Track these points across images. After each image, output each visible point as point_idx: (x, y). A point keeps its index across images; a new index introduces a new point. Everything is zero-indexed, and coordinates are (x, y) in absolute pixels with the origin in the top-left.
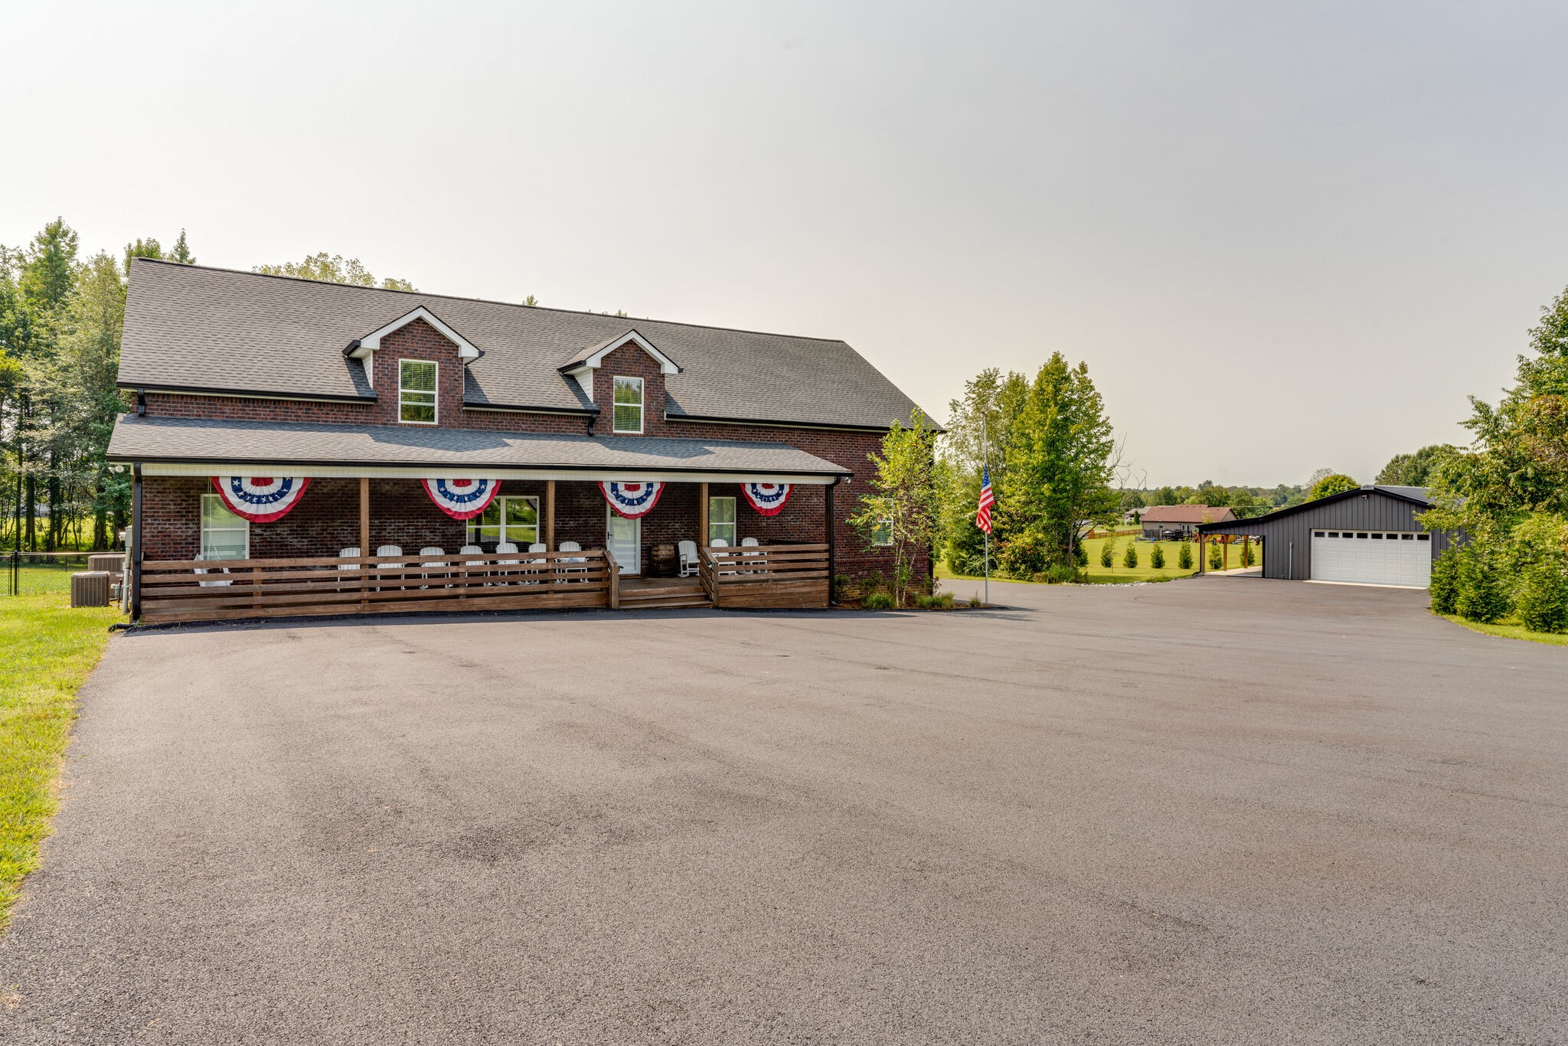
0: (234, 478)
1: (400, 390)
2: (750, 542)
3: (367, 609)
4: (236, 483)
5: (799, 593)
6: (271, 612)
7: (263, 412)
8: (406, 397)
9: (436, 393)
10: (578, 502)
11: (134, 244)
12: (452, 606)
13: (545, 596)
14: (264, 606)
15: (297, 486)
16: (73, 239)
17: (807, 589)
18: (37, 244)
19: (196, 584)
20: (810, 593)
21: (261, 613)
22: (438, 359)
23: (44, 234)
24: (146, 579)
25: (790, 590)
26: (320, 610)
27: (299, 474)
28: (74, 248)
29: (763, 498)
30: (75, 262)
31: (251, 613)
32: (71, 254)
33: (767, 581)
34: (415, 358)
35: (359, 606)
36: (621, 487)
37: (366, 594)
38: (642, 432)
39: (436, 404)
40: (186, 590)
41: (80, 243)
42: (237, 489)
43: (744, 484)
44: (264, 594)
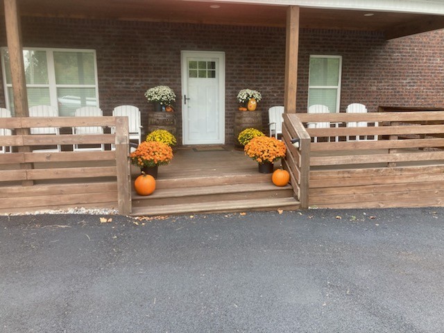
2: (356, 108)
10: (145, 57)
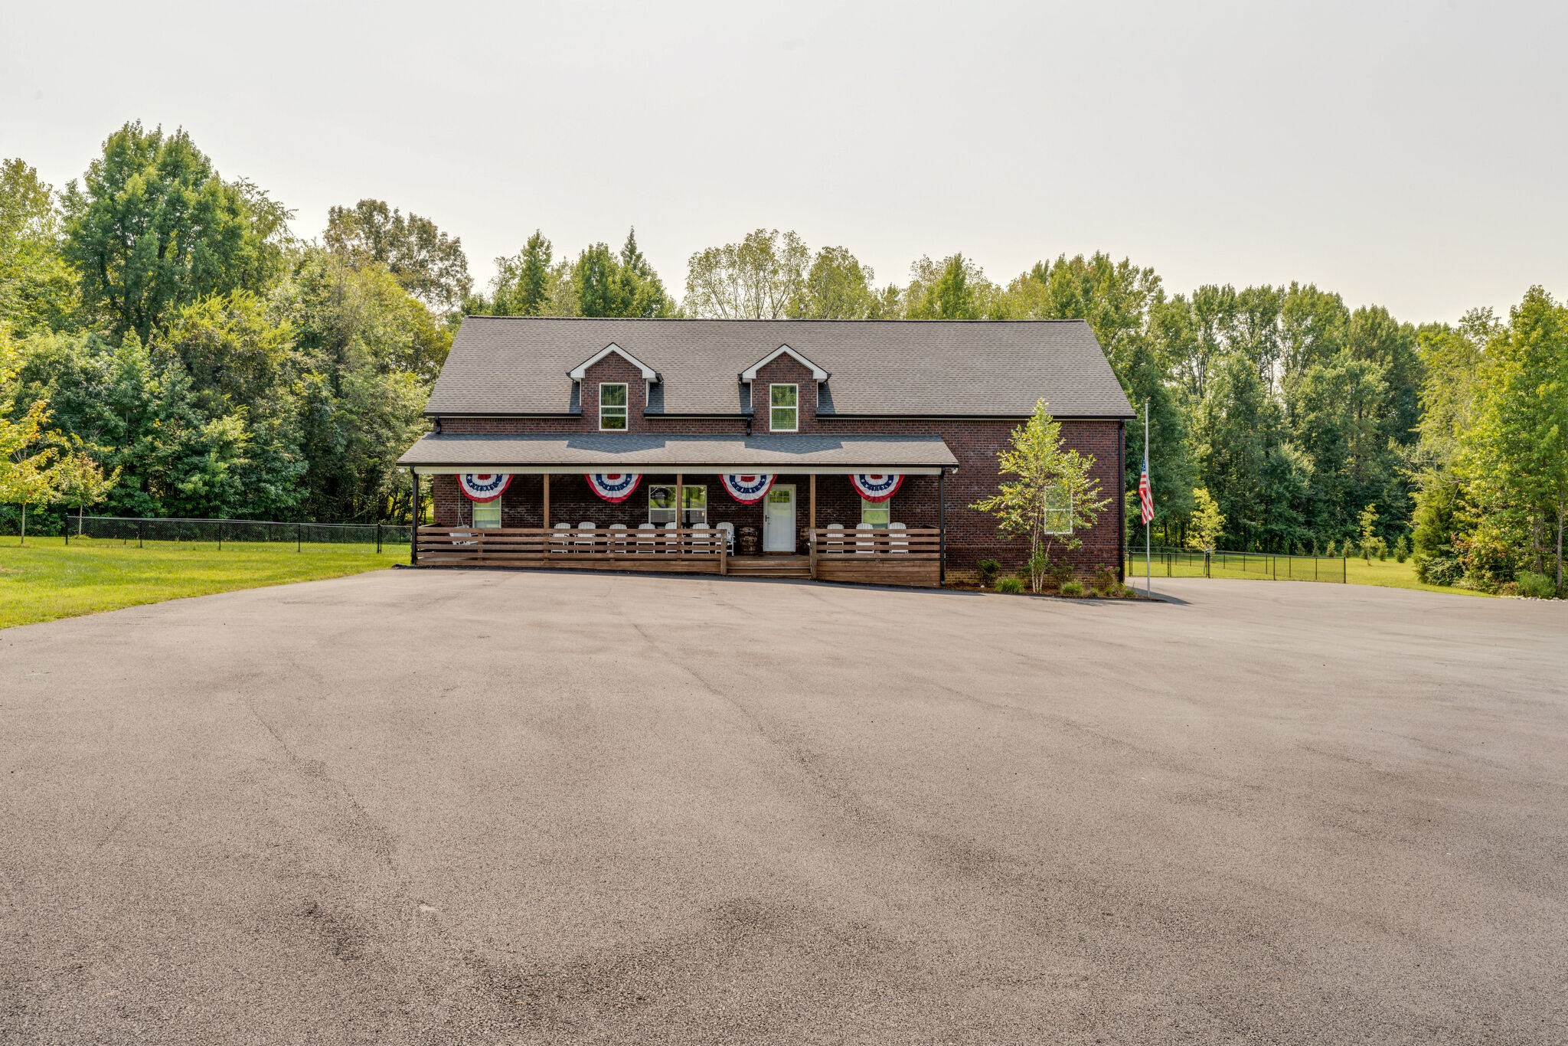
0: (468, 475)
1: (601, 407)
3: (548, 564)
4: (469, 478)
5: (907, 572)
6: (488, 563)
7: (509, 427)
8: (605, 411)
9: (626, 407)
11: (587, 250)
12: (605, 566)
13: (674, 562)
14: (484, 559)
15: (505, 480)
16: (548, 248)
17: (916, 569)
18: (522, 256)
19: (451, 543)
20: (918, 572)
21: (482, 563)
22: (627, 381)
23: (527, 247)
24: (420, 538)
25: (896, 569)
26: (517, 564)
27: (506, 472)
28: (549, 255)
29: (871, 487)
30: (550, 268)
31: (477, 563)
32: (548, 260)
33: (873, 560)
34: (611, 381)
35: (542, 563)
36: (738, 479)
37: (546, 555)
38: (797, 430)
39: (627, 416)
40: (444, 547)
41: (553, 251)
42: (469, 481)
43: (852, 476)
44: (485, 551)
